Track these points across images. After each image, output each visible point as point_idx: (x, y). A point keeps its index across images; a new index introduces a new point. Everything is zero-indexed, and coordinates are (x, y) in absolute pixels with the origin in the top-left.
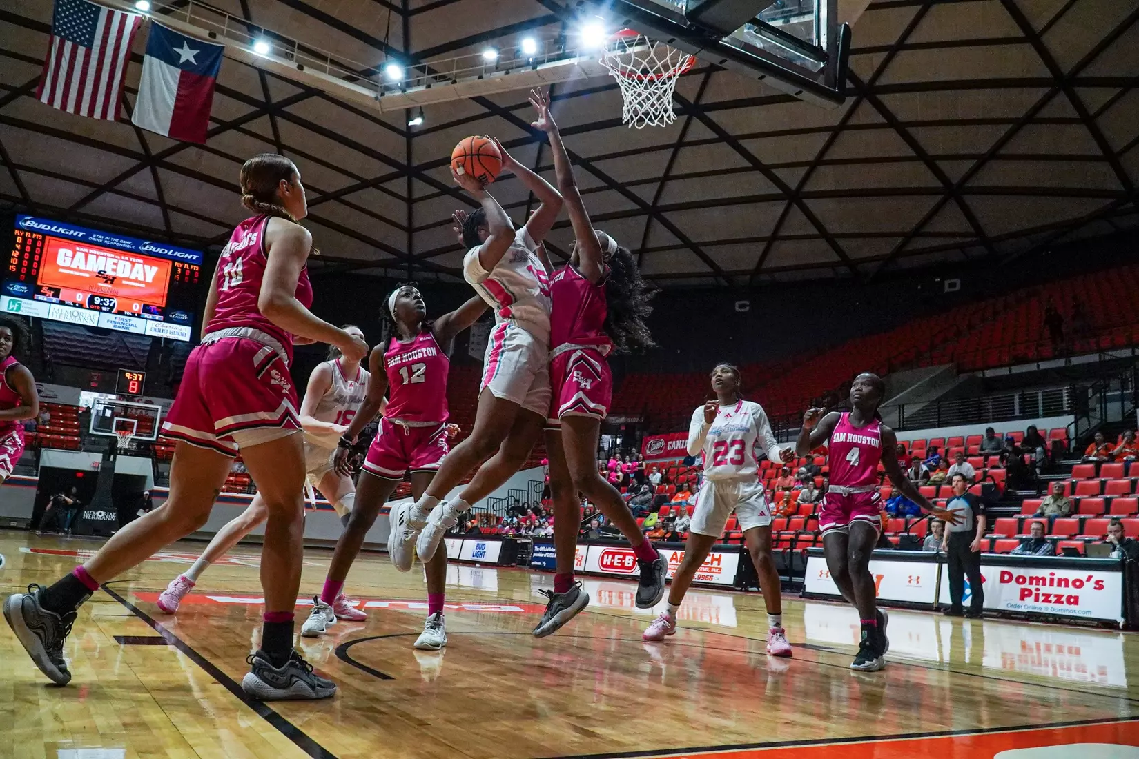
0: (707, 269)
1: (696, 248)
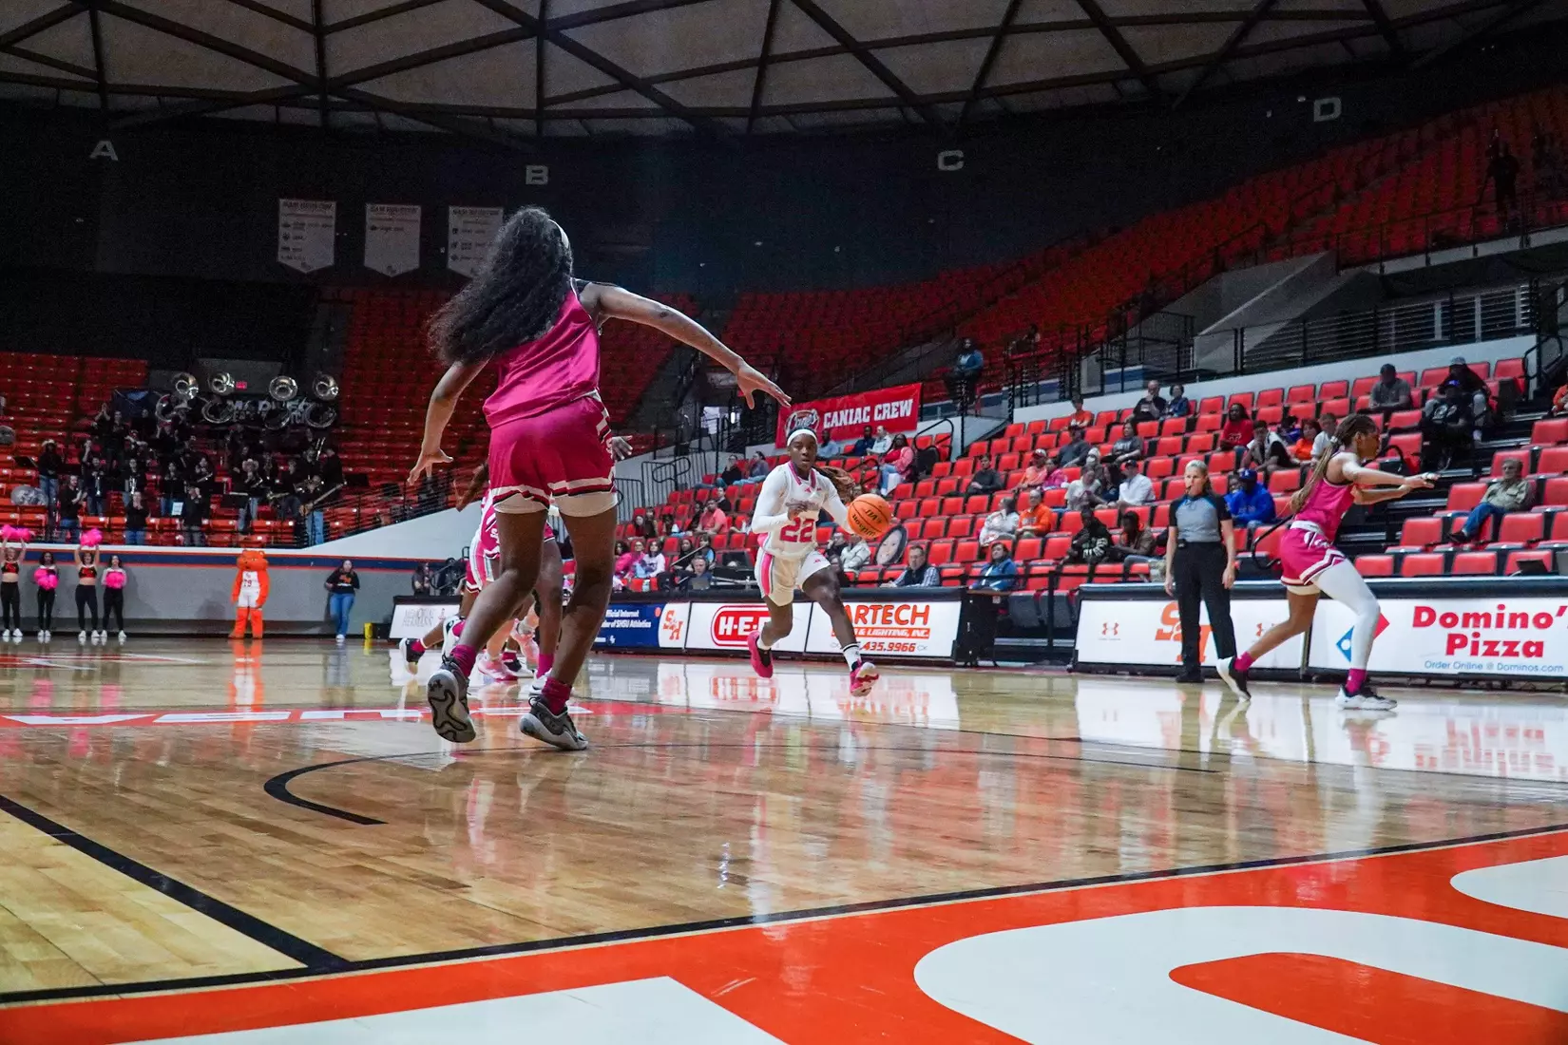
0: (885, 92)
1: (863, 52)
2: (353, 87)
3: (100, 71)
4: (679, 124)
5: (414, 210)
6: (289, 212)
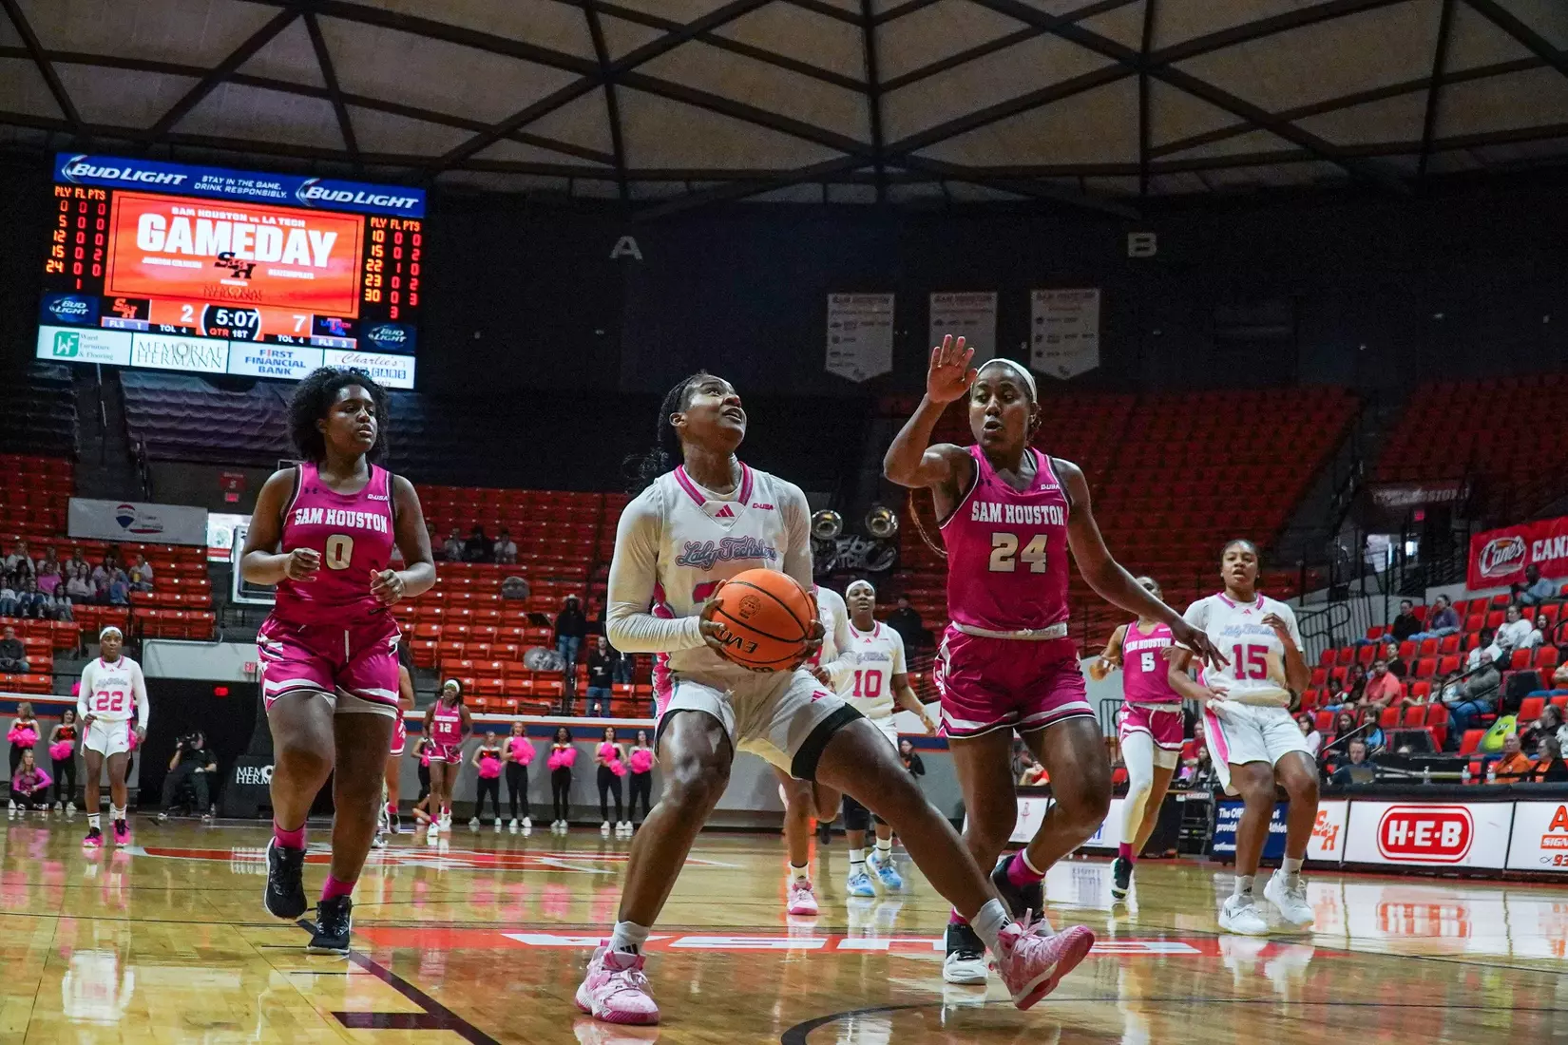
2: (914, 153)
3: (619, 156)
4: (1330, 168)
5: (989, 299)
6: (841, 309)
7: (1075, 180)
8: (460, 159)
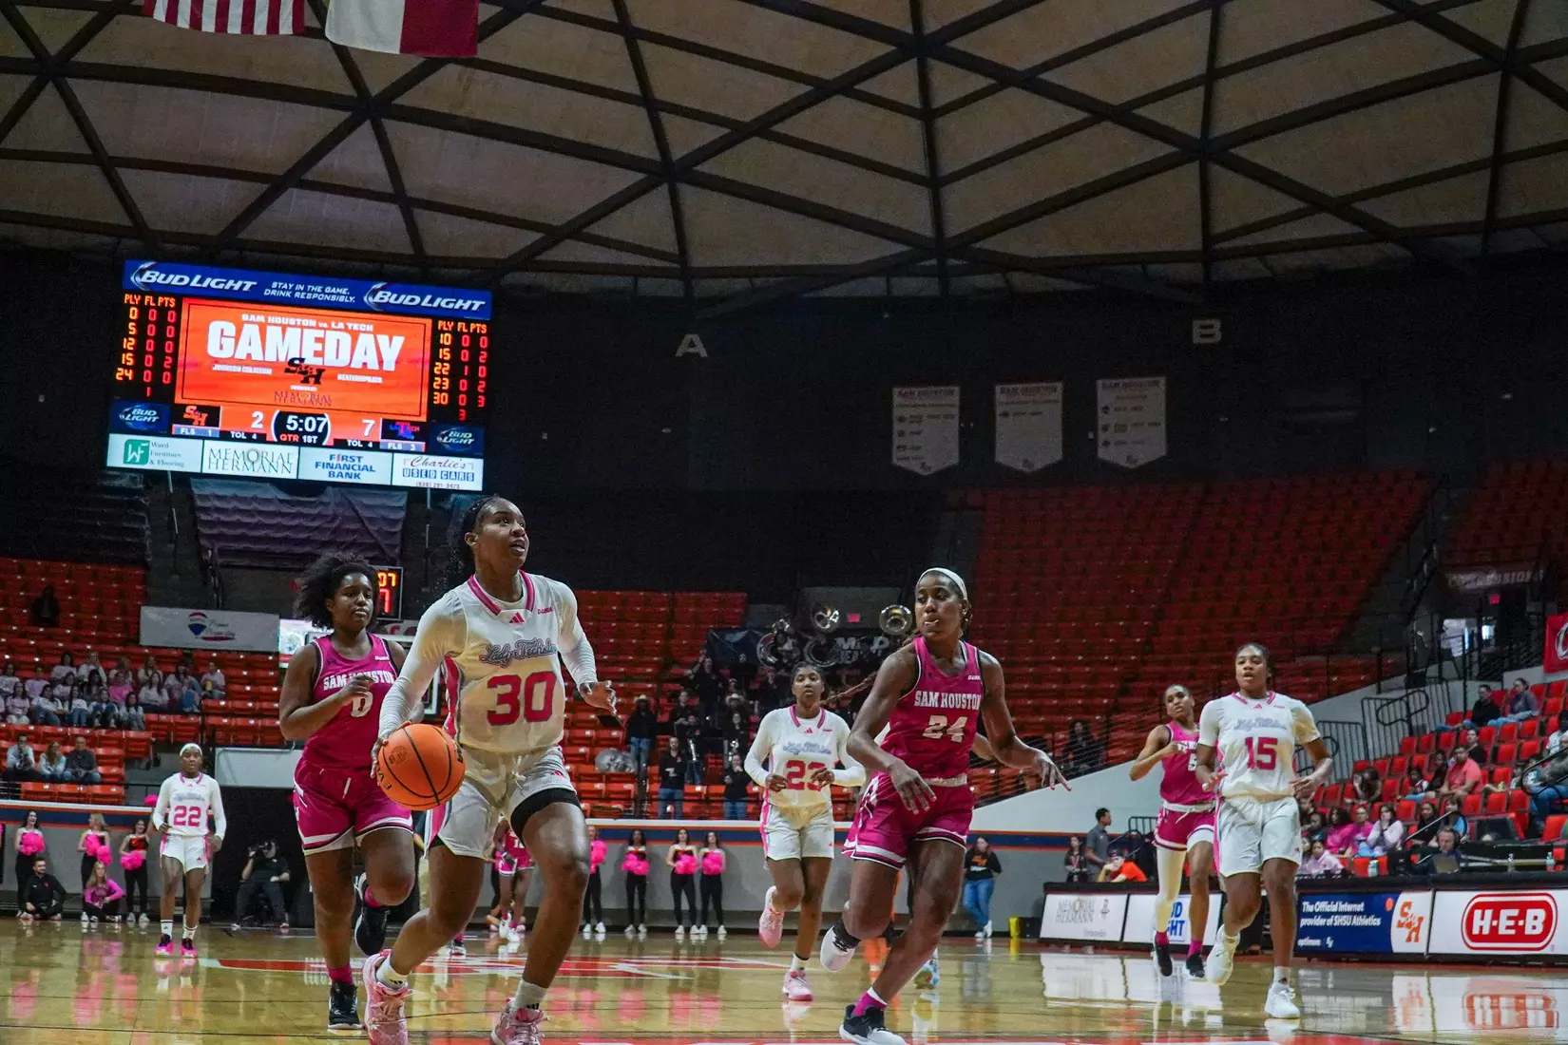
2: (978, 245)
3: (683, 255)
4: (1391, 250)
5: (1054, 388)
6: (905, 403)
7: (1138, 267)
8: (526, 260)
